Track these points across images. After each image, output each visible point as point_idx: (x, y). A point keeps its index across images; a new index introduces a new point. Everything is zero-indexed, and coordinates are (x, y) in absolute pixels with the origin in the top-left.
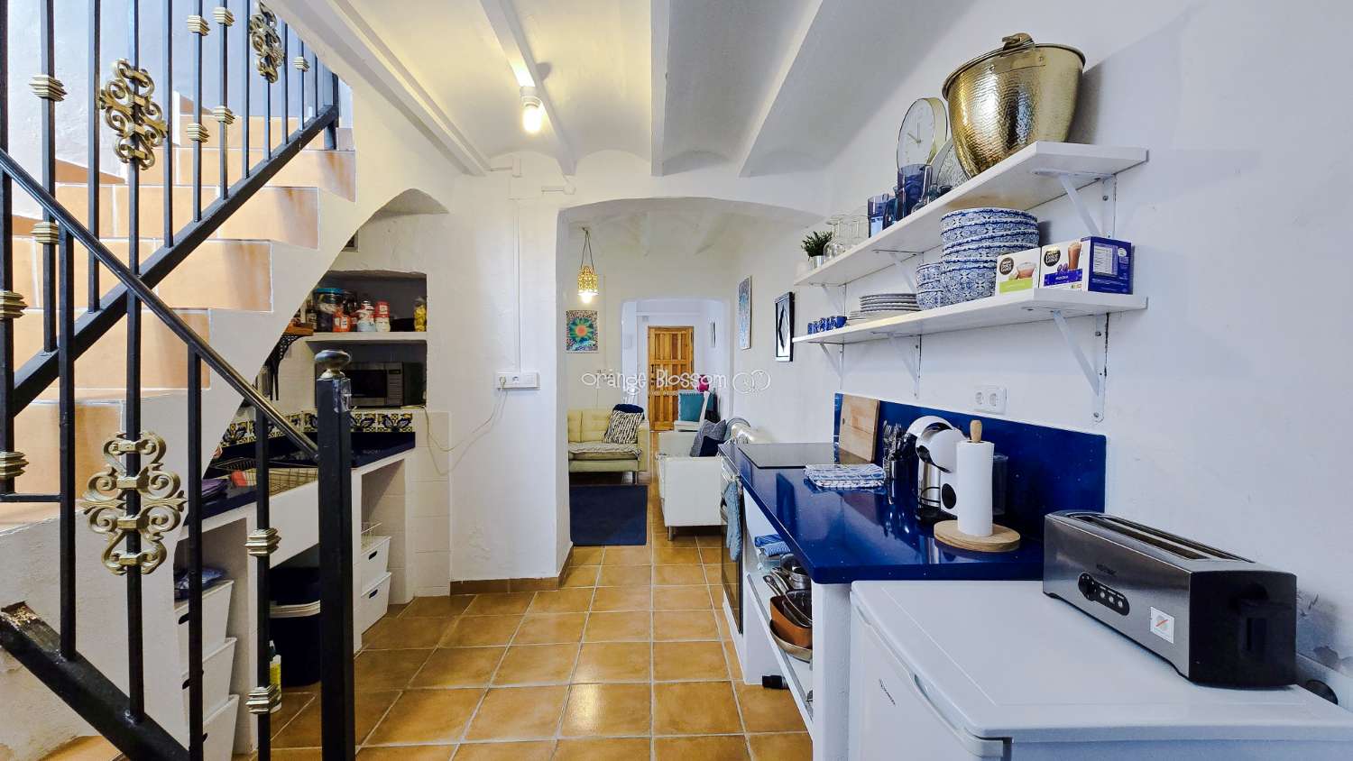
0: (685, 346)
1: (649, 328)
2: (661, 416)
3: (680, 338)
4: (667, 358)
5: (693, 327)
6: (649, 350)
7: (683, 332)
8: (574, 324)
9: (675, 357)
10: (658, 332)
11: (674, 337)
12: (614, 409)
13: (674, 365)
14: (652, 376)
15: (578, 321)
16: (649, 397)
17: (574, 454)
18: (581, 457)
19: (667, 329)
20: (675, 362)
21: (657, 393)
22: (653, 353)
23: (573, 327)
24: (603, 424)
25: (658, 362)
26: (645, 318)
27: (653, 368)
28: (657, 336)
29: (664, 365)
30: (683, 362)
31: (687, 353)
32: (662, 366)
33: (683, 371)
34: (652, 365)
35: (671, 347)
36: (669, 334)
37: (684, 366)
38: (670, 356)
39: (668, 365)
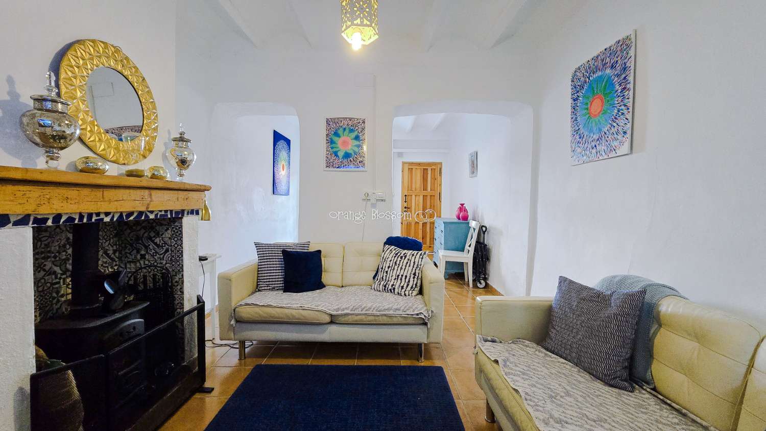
0: (434, 179)
1: (404, 163)
3: (429, 172)
4: (418, 190)
5: (441, 164)
6: (403, 182)
7: (433, 167)
8: (336, 134)
9: (425, 189)
10: (411, 167)
11: (425, 170)
12: (385, 243)
13: (423, 196)
14: (405, 205)
15: (340, 132)
16: (402, 224)
17: (331, 315)
18: (343, 320)
19: (419, 164)
20: (425, 193)
22: (406, 185)
23: (335, 139)
24: (372, 263)
25: (410, 193)
26: (401, 155)
27: (406, 198)
28: (411, 170)
29: (416, 196)
30: (433, 193)
31: (436, 186)
32: (414, 196)
33: (432, 201)
34: (406, 196)
35: (422, 179)
36: (421, 169)
37: (432, 197)
38: (421, 188)
39: (419, 196)
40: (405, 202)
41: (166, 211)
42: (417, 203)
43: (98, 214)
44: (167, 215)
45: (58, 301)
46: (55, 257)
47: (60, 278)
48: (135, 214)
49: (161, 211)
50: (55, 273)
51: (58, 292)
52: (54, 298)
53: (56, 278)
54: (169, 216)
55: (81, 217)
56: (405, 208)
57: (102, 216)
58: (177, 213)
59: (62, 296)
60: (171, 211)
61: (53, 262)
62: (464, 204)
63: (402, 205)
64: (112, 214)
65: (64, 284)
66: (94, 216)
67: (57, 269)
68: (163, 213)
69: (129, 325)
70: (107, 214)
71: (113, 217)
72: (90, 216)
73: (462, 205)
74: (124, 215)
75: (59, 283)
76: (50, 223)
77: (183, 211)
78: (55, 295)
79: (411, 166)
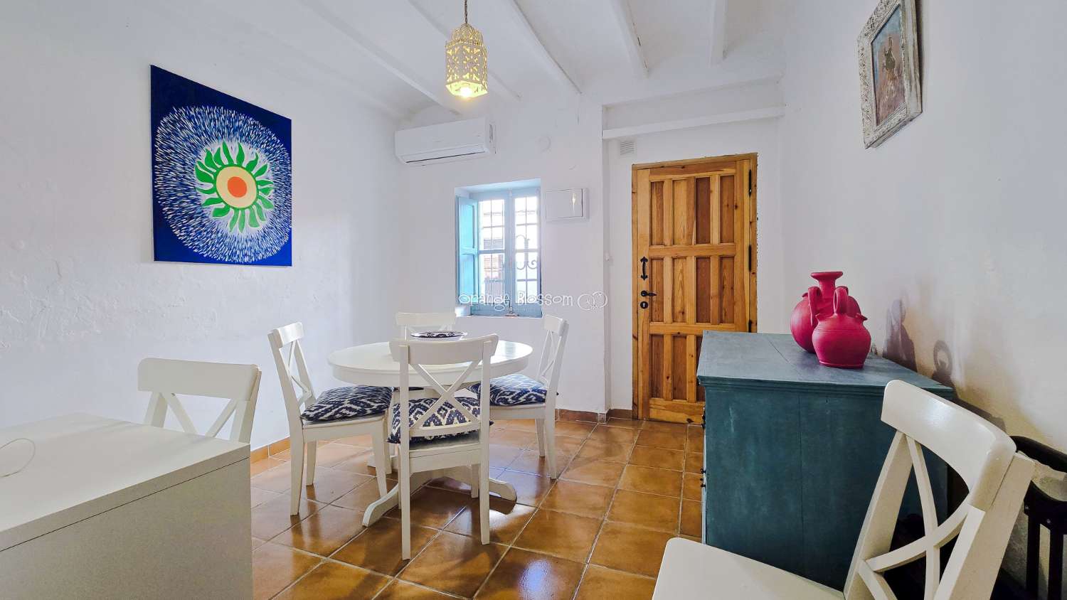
0: (730, 206)
1: (636, 169)
2: (666, 386)
3: (715, 187)
4: (682, 242)
5: (752, 158)
6: (635, 223)
7: (728, 171)
9: (702, 237)
10: (658, 178)
11: (701, 187)
13: (698, 259)
14: (644, 285)
16: (635, 338)
19: (683, 167)
20: (703, 250)
21: (656, 328)
22: (644, 229)
25: (658, 251)
26: (627, 146)
27: (647, 266)
28: (656, 187)
29: (674, 259)
30: (726, 249)
31: (737, 226)
32: (668, 262)
33: (726, 273)
34: (644, 260)
35: (693, 213)
36: (687, 180)
37: (726, 262)
38: (690, 235)
39: (685, 258)
40: (644, 277)
42: (679, 278)
56: (644, 294)
62: (838, 275)
63: (636, 287)
73: (828, 279)
79: (658, 174)
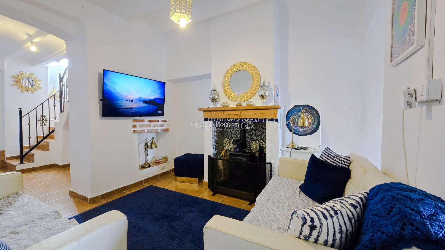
41: (254, 119)
43: (226, 119)
44: (255, 121)
45: (249, 147)
46: (249, 133)
47: (250, 140)
48: (239, 120)
49: (251, 119)
50: (249, 138)
51: (249, 144)
52: (248, 146)
53: (249, 139)
54: (256, 121)
55: (222, 120)
57: (227, 119)
58: (261, 120)
59: (251, 146)
60: (257, 119)
61: (248, 134)
64: (230, 119)
65: (251, 142)
66: (225, 119)
67: (249, 137)
68: (252, 120)
69: (239, 158)
70: (229, 119)
71: (231, 120)
72: (224, 119)
74: (235, 119)
75: (250, 141)
76: (215, 121)
77: (265, 120)
78: (248, 145)
